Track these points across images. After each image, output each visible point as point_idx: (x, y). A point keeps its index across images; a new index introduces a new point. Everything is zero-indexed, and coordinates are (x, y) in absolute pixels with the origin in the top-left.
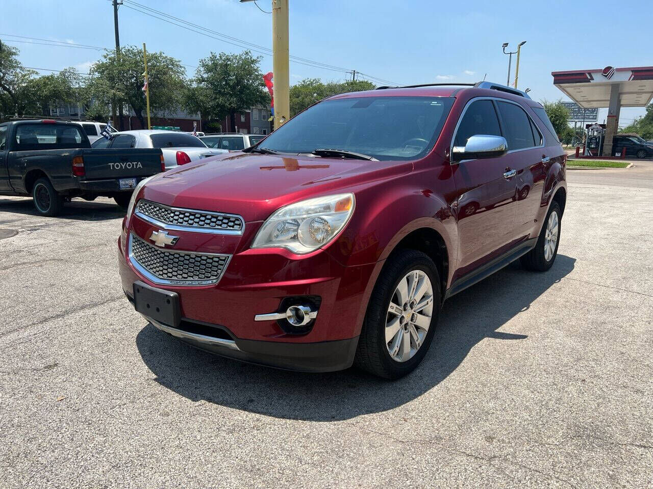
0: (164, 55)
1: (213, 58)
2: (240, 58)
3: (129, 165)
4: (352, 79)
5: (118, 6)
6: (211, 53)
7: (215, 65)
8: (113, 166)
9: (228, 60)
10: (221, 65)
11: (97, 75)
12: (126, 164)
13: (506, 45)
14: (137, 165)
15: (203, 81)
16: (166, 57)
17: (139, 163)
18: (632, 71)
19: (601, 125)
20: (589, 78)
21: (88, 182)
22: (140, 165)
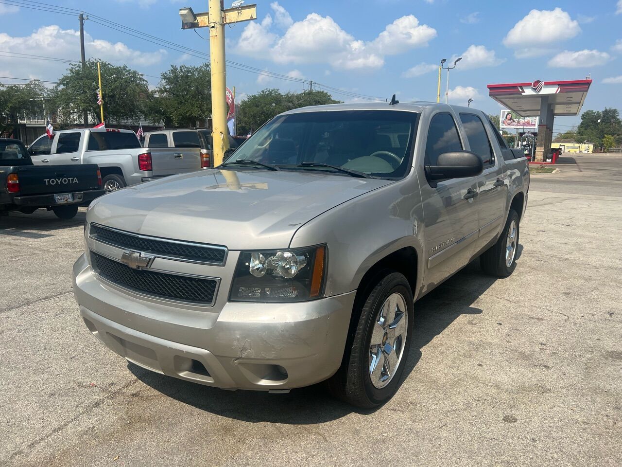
0: (128, 69)
1: (174, 70)
2: (201, 70)
3: (65, 181)
4: (310, 89)
5: (84, 20)
6: (172, 66)
7: (176, 77)
8: (49, 182)
9: (189, 72)
10: (182, 77)
11: (61, 87)
12: (62, 180)
13: (444, 61)
14: (73, 180)
15: (166, 91)
16: (129, 70)
17: (75, 178)
18: (559, 85)
19: (532, 133)
20: (521, 90)
21: (22, 197)
22: (76, 180)
